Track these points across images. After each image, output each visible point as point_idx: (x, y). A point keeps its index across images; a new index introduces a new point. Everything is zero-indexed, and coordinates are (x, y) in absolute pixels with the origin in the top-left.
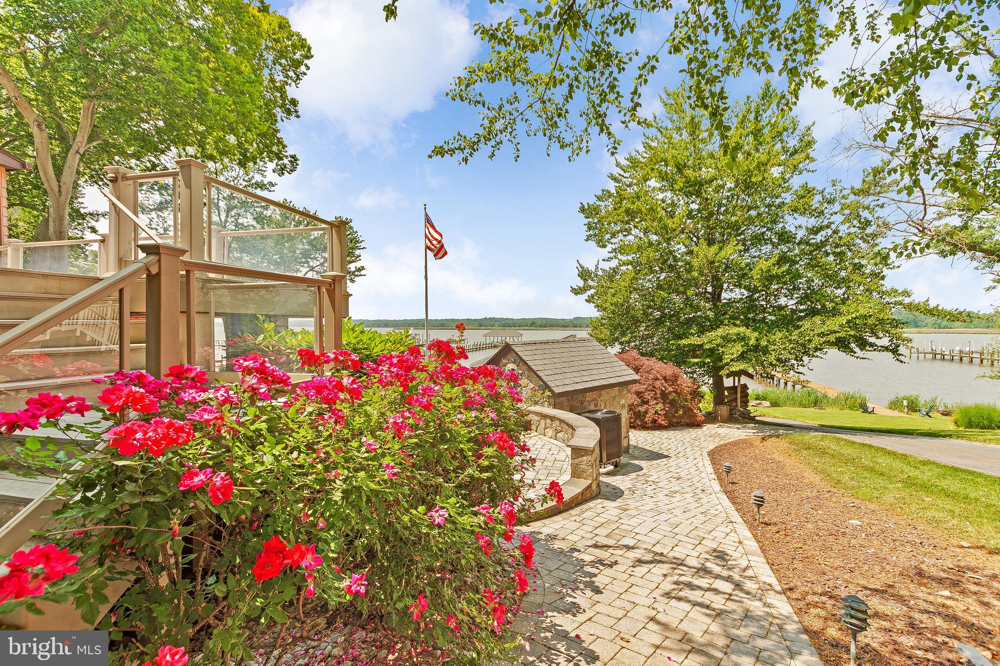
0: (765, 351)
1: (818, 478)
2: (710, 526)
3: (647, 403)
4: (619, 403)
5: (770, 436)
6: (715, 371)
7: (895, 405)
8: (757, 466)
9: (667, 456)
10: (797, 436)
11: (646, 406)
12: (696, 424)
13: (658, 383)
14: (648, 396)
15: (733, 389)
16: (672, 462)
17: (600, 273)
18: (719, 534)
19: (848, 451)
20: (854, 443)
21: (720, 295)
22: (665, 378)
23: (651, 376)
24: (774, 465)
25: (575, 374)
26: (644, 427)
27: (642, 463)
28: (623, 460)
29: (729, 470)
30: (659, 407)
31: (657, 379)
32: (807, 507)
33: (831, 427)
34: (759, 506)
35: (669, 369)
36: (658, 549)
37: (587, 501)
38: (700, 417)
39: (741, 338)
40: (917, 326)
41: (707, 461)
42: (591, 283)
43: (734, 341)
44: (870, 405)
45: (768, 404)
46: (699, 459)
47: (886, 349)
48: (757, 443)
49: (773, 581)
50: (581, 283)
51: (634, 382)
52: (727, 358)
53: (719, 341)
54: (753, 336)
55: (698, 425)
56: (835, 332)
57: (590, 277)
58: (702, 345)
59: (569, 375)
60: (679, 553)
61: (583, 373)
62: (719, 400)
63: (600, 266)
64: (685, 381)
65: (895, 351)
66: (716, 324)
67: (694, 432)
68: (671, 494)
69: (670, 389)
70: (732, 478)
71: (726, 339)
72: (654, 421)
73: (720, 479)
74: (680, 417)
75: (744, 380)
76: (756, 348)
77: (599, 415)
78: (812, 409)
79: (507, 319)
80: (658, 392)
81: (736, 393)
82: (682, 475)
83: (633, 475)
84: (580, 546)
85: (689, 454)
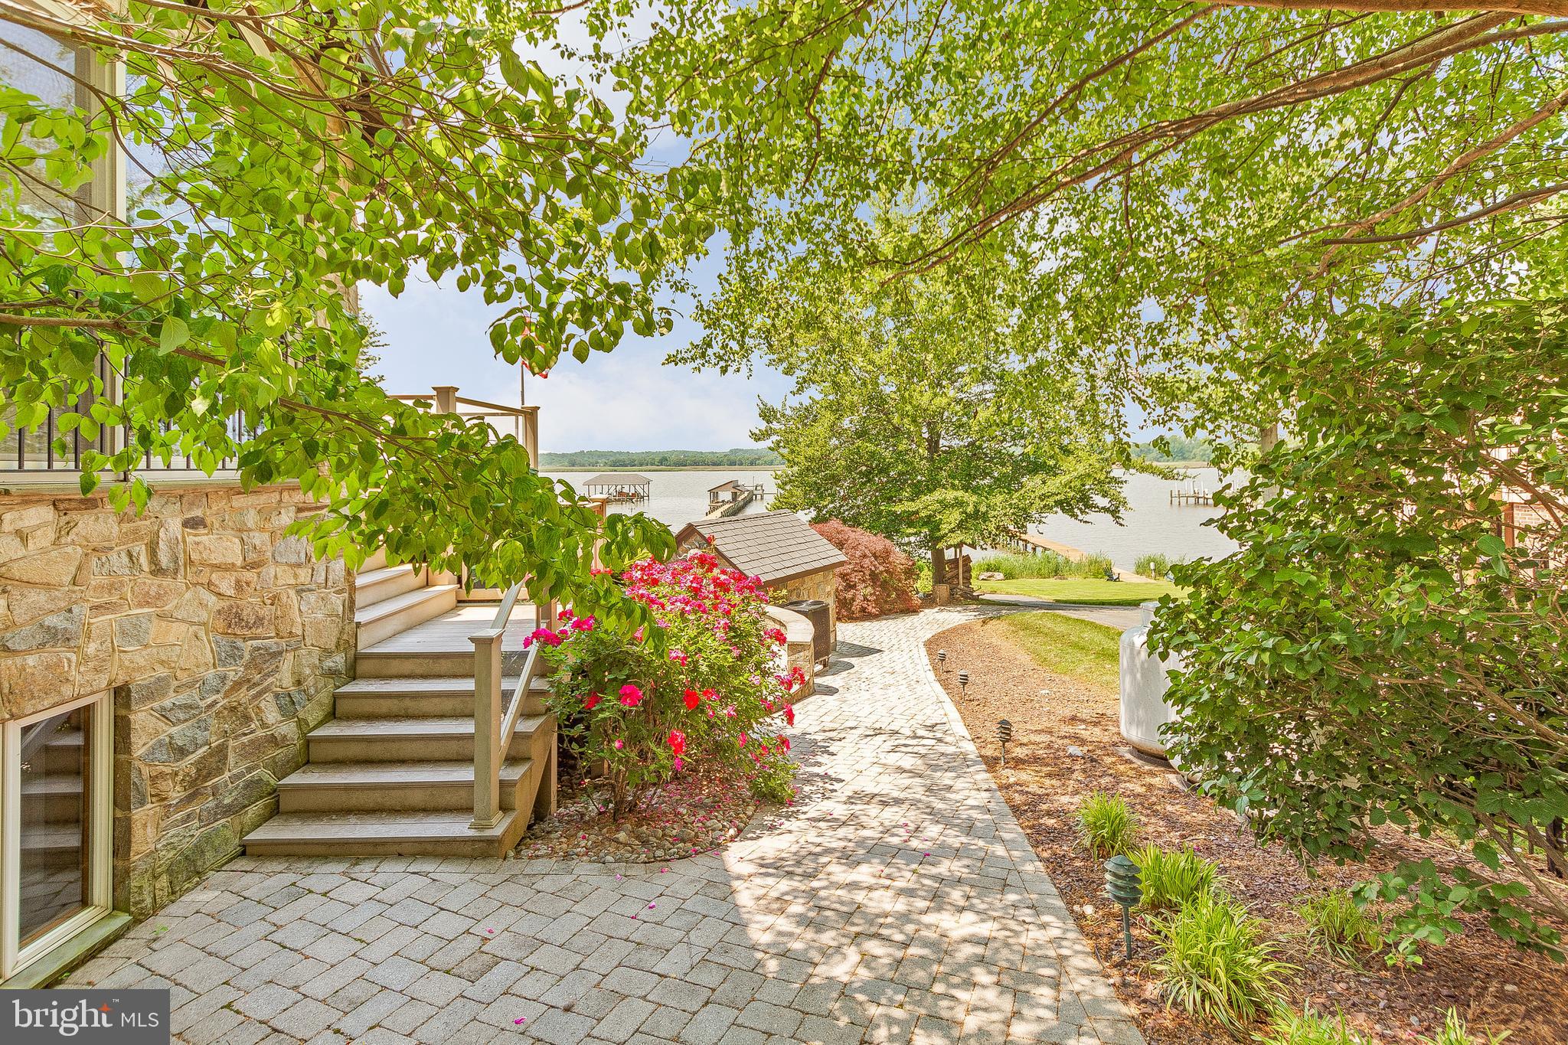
0: (985, 517)
1: (1029, 658)
2: (921, 706)
3: (854, 587)
4: (824, 590)
5: (991, 619)
6: (933, 540)
7: (1141, 569)
8: (973, 652)
9: (879, 651)
10: (1019, 616)
11: (853, 591)
12: (911, 610)
13: (867, 561)
14: (855, 578)
15: (955, 561)
16: (885, 656)
17: (789, 412)
18: (928, 712)
19: (1061, 628)
20: (1068, 619)
21: (937, 442)
22: (875, 555)
23: (858, 554)
24: (990, 651)
25: (774, 559)
26: (852, 618)
27: (853, 661)
28: (832, 658)
29: (943, 658)
30: (870, 590)
31: (865, 556)
32: (1010, 685)
33: (1066, 602)
34: (964, 684)
35: (879, 543)
36: (877, 726)
37: (805, 697)
38: (916, 600)
39: (959, 503)
40: (1184, 459)
41: (923, 651)
42: (775, 425)
43: (953, 506)
44: (1115, 570)
45: (1001, 576)
46: (915, 651)
47: (1106, 510)
48: (978, 627)
49: (966, 734)
50: (763, 425)
51: (841, 564)
52: (945, 528)
53: (937, 506)
54: (971, 499)
55: (914, 611)
56: (1053, 494)
57: (775, 417)
58: (917, 512)
59: (767, 561)
60: (895, 727)
61: (784, 557)
62: (939, 578)
63: (788, 404)
64: (899, 557)
65: (1114, 512)
66: (933, 485)
67: (909, 620)
68: (886, 687)
69: (881, 568)
70: (947, 666)
71: (945, 505)
72: (863, 610)
73: (935, 669)
74: (894, 602)
75: (966, 550)
76: (976, 515)
77: (804, 607)
78: (1052, 580)
79: (620, 453)
80: (867, 573)
81: (957, 567)
82: (897, 668)
83: (844, 674)
84: (809, 730)
85: (904, 646)
